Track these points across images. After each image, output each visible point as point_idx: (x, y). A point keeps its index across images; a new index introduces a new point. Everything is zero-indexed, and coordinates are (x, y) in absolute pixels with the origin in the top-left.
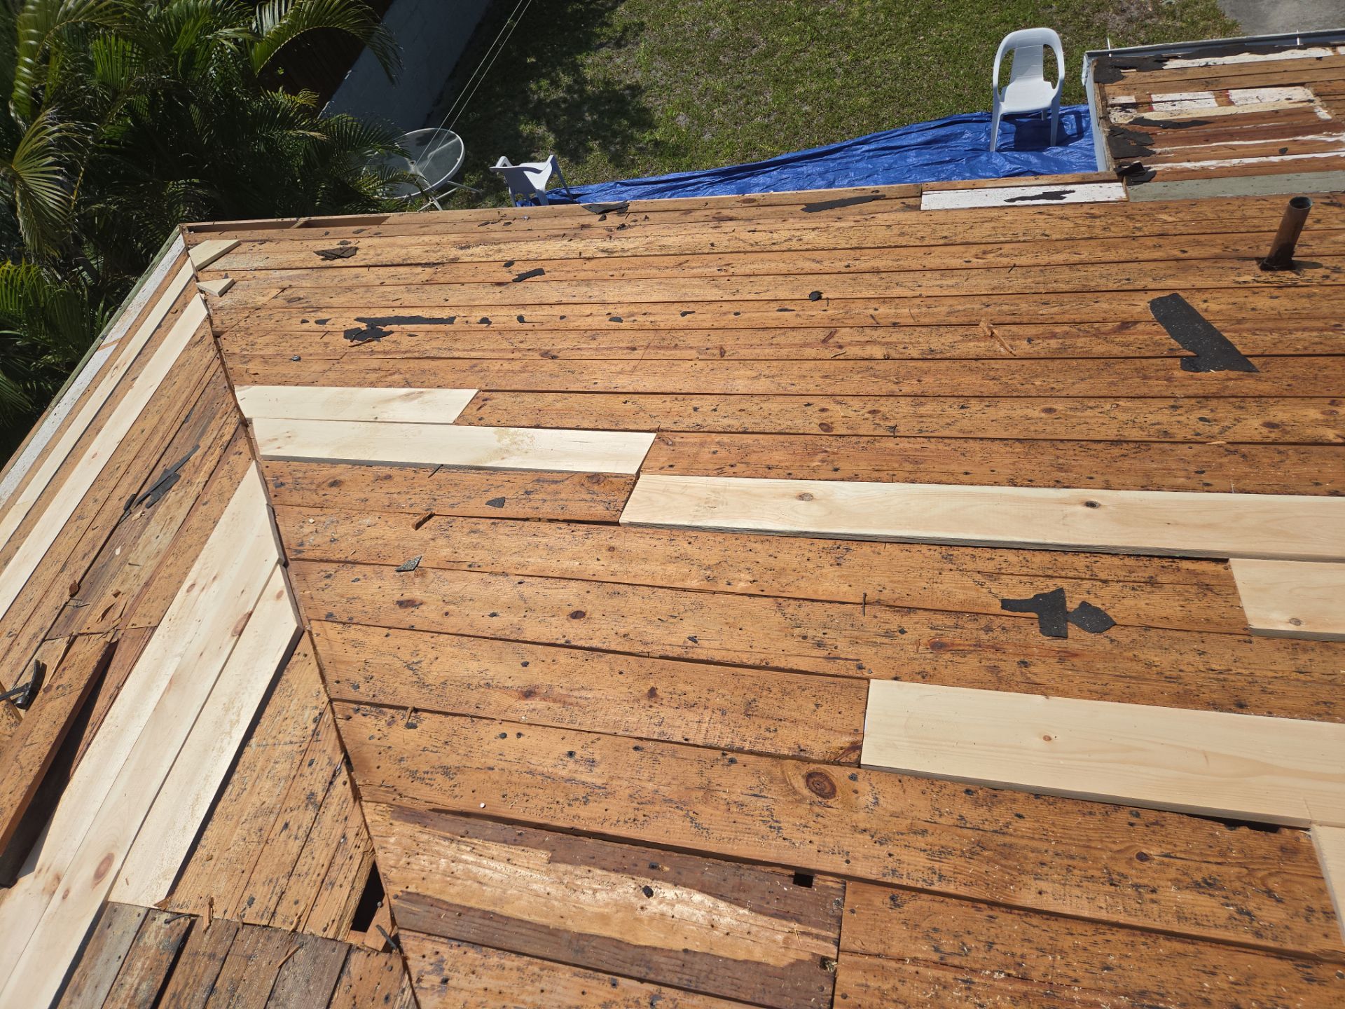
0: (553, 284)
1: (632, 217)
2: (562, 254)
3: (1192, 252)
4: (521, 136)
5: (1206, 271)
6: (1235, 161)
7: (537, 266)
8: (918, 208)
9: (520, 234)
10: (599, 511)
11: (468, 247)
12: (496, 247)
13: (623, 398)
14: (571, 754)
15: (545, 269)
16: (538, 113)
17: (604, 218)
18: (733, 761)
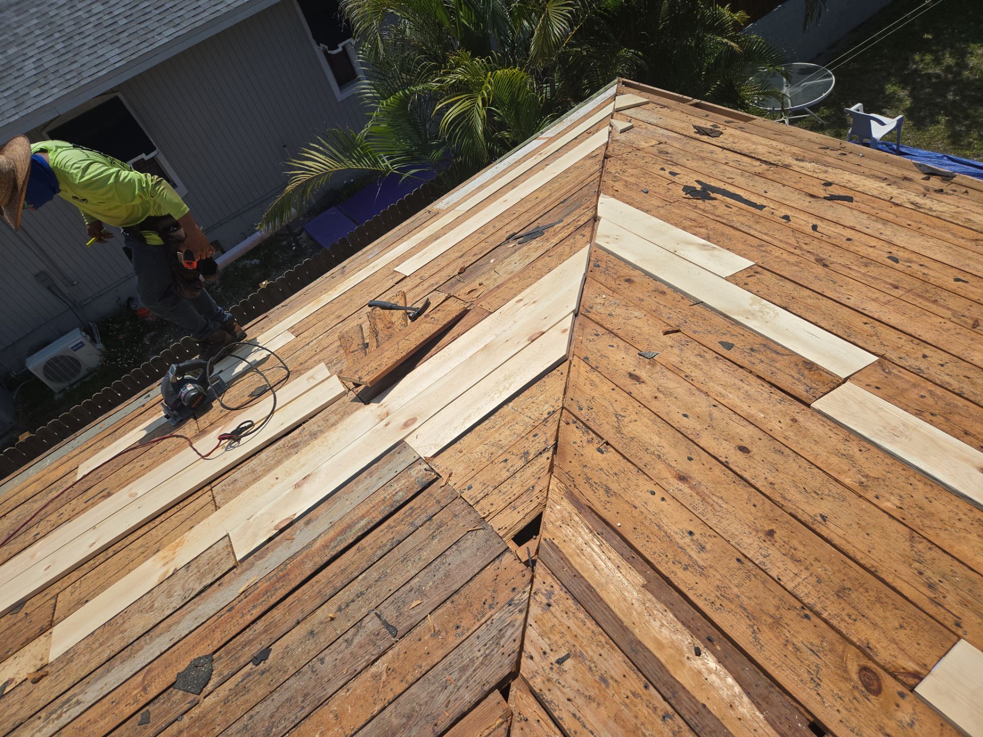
0: (855, 212)
1: (953, 187)
2: (875, 193)
4: (883, 93)
7: (850, 194)
9: (849, 165)
10: (800, 390)
11: (802, 161)
12: (824, 168)
13: (865, 319)
14: (691, 533)
15: (855, 199)
16: (908, 80)
17: (928, 179)
18: (807, 616)
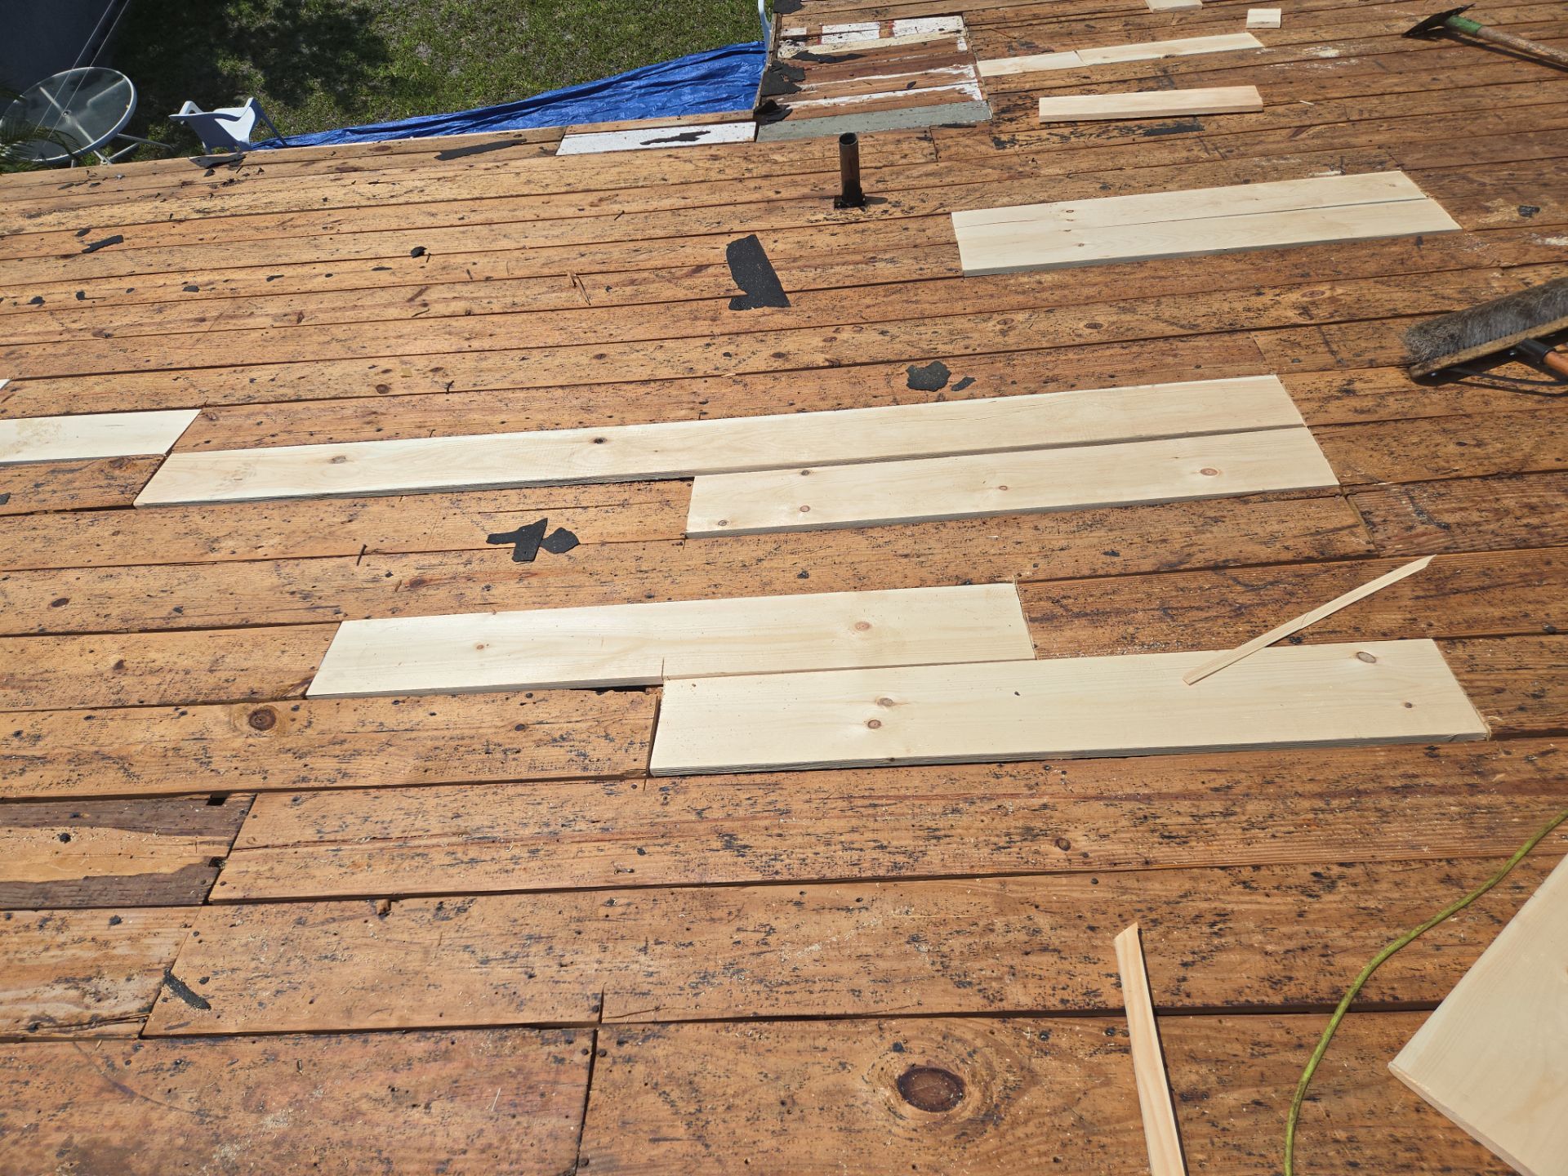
0: (130, 253)
1: (245, 170)
2: (150, 217)
3: (785, 194)
5: (789, 211)
6: (865, 97)
7: (116, 232)
8: (553, 153)
9: (107, 196)
10: (114, 497)
11: (38, 215)
12: (74, 213)
13: (174, 374)
14: (18, 734)
15: (125, 236)
17: (211, 173)
18: (184, 713)
